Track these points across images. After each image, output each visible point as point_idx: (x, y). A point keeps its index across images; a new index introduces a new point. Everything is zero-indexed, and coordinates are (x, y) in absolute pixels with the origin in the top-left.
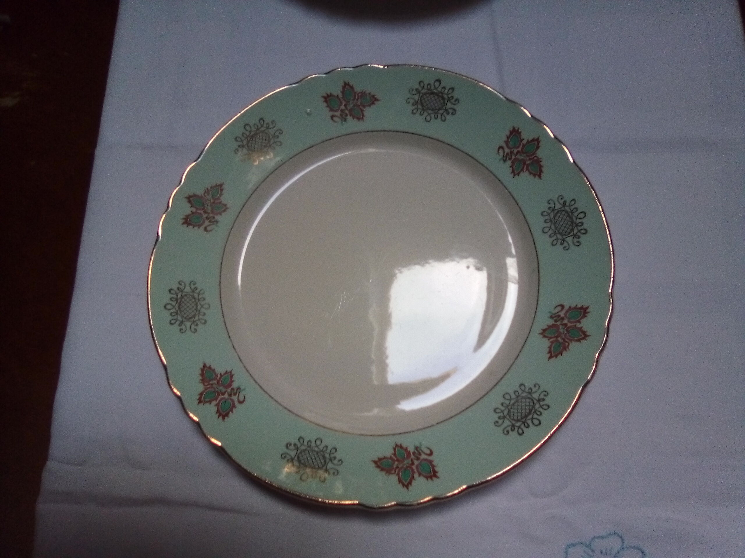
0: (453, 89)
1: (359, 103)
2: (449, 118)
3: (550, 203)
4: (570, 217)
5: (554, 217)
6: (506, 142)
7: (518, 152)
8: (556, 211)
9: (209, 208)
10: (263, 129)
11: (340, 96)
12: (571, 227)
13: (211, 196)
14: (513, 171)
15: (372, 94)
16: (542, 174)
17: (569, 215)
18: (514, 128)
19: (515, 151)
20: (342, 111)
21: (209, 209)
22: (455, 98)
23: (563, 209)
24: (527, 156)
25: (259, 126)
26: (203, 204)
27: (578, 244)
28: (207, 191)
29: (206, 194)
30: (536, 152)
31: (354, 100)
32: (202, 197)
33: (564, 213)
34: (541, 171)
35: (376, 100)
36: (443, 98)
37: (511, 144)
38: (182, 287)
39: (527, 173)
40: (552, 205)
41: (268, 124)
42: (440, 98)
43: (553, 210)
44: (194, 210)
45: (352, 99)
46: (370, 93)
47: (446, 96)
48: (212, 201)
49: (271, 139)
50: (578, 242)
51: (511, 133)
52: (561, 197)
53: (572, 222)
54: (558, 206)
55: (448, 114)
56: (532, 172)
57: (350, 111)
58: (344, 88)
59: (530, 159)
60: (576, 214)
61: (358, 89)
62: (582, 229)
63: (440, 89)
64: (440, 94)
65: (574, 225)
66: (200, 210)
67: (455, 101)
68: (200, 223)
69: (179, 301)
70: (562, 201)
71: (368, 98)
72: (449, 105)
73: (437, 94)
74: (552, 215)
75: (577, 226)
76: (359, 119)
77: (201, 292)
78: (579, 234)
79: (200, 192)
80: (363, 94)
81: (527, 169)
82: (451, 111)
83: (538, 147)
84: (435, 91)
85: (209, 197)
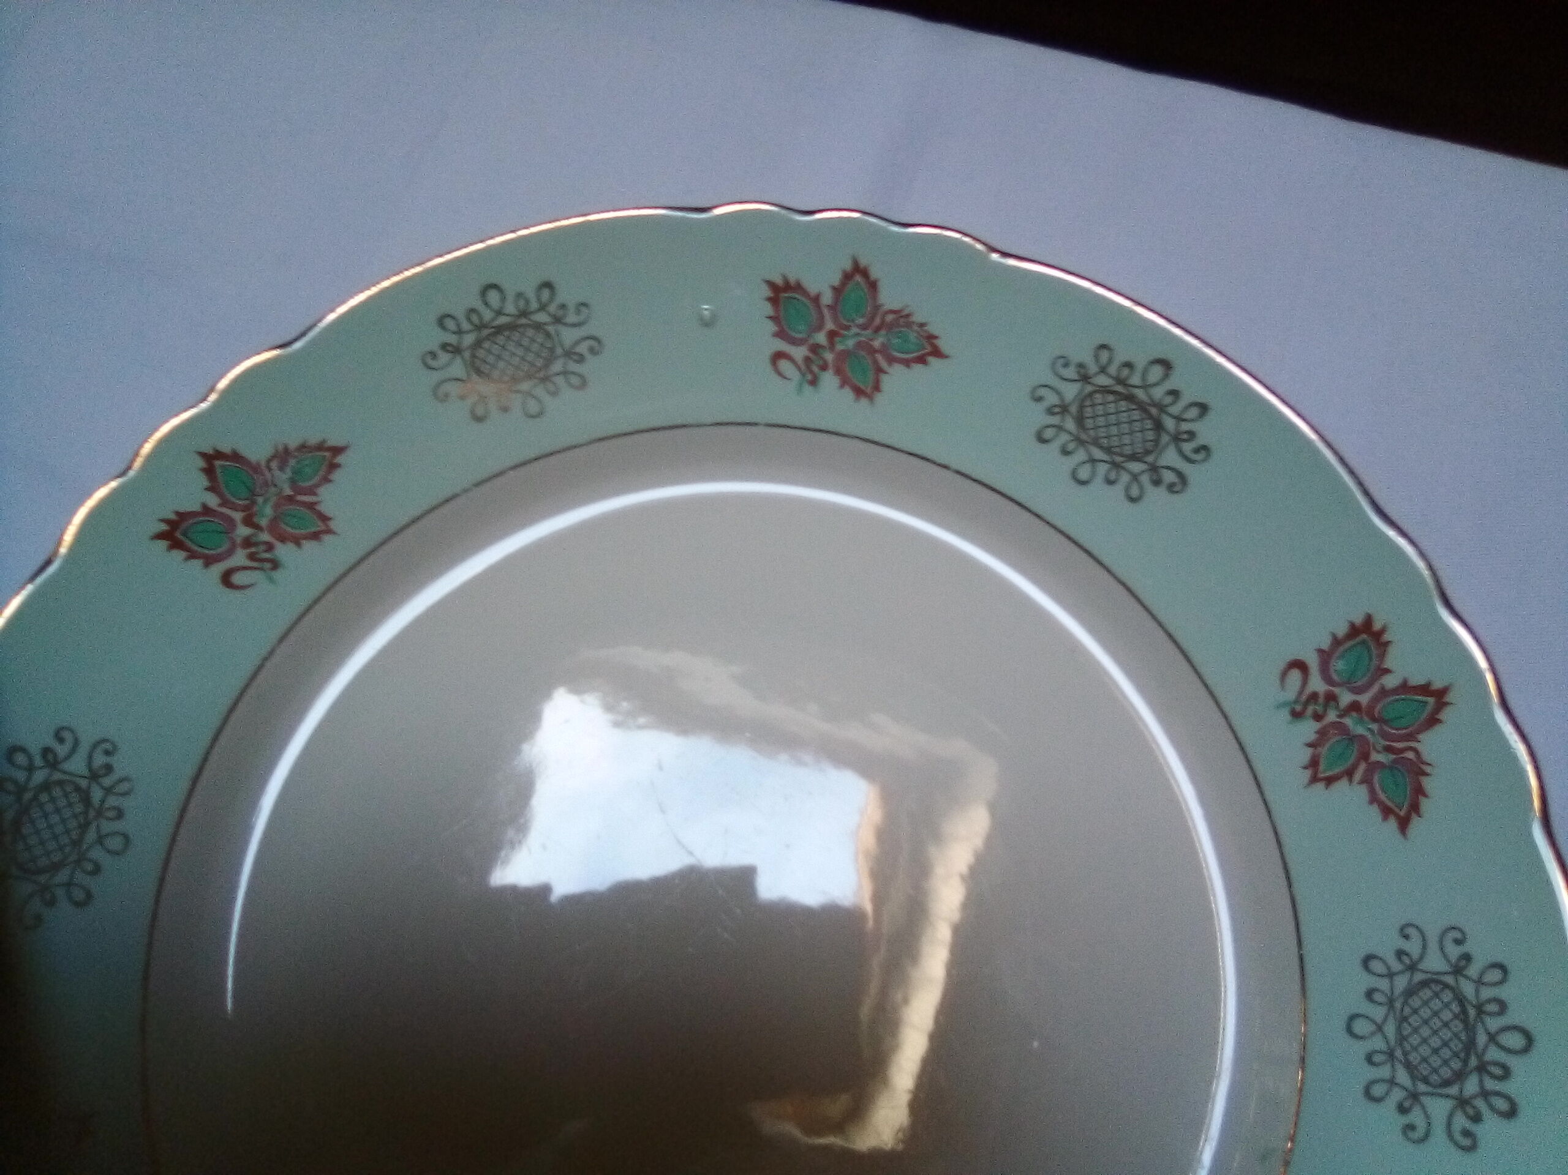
0: (1203, 408)
1: (877, 344)
2: (1156, 496)
3: (1406, 937)
4: (1465, 1021)
5: (1410, 993)
6: (1325, 657)
7: (1355, 707)
8: (1419, 977)
9: (268, 511)
10: (541, 317)
11: (827, 298)
12: (1456, 1065)
13: (288, 473)
14: (1314, 763)
15: (932, 329)
16: (1415, 821)
17: (1464, 1011)
18: (1369, 620)
19: (1346, 698)
20: (815, 349)
21: (266, 513)
22: (1200, 441)
23: (1450, 980)
24: (1385, 735)
25: (534, 305)
26: (253, 494)
27: (1466, 1142)
28: (283, 456)
29: (274, 465)
30: (1420, 737)
31: (864, 327)
32: (255, 468)
33: (1447, 996)
34: (1415, 808)
35: (937, 353)
36: (1159, 426)
37: (1339, 665)
38: (62, 750)
39: (1362, 792)
40: (1413, 947)
41: (563, 306)
42: (1149, 424)
43: (1412, 968)
44: (212, 501)
45: (861, 321)
46: (922, 325)
47: (1169, 423)
48: (288, 492)
49: (556, 358)
50: (1467, 1133)
51: (1354, 631)
52: (1457, 935)
53: (1470, 1045)
54: (1434, 963)
55: (1157, 482)
56: (1382, 796)
57: (843, 356)
58: (847, 277)
59: (1388, 749)
60: (1493, 1024)
61: (890, 298)
62: (1498, 1094)
63: (1158, 393)
64: (1154, 411)
65: (1473, 1062)
66: (234, 508)
67: (1197, 451)
68: (219, 551)
69: (28, 796)
70: (1454, 952)
71: (912, 336)
72: (1170, 457)
73: (1142, 407)
74: (1401, 983)
75: (1482, 1069)
76: (859, 392)
77: (123, 787)
78: (1480, 1104)
79: (257, 451)
80: (902, 319)
81: (1367, 780)
82: (1169, 477)
83: (1433, 721)
84: (1140, 394)
85: (283, 478)
